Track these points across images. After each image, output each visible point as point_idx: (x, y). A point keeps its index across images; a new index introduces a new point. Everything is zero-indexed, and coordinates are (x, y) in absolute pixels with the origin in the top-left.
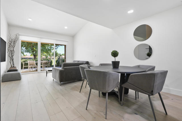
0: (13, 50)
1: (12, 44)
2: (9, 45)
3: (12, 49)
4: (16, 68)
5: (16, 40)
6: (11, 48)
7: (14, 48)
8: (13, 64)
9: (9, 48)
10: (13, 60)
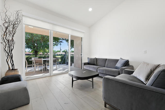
0: (12, 39)
1: (10, 28)
2: (4, 30)
3: (10, 39)
4: (18, 71)
5: (16, 23)
6: (8, 35)
7: (13, 36)
8: (13, 65)
9: (4, 35)
10: (12, 58)
